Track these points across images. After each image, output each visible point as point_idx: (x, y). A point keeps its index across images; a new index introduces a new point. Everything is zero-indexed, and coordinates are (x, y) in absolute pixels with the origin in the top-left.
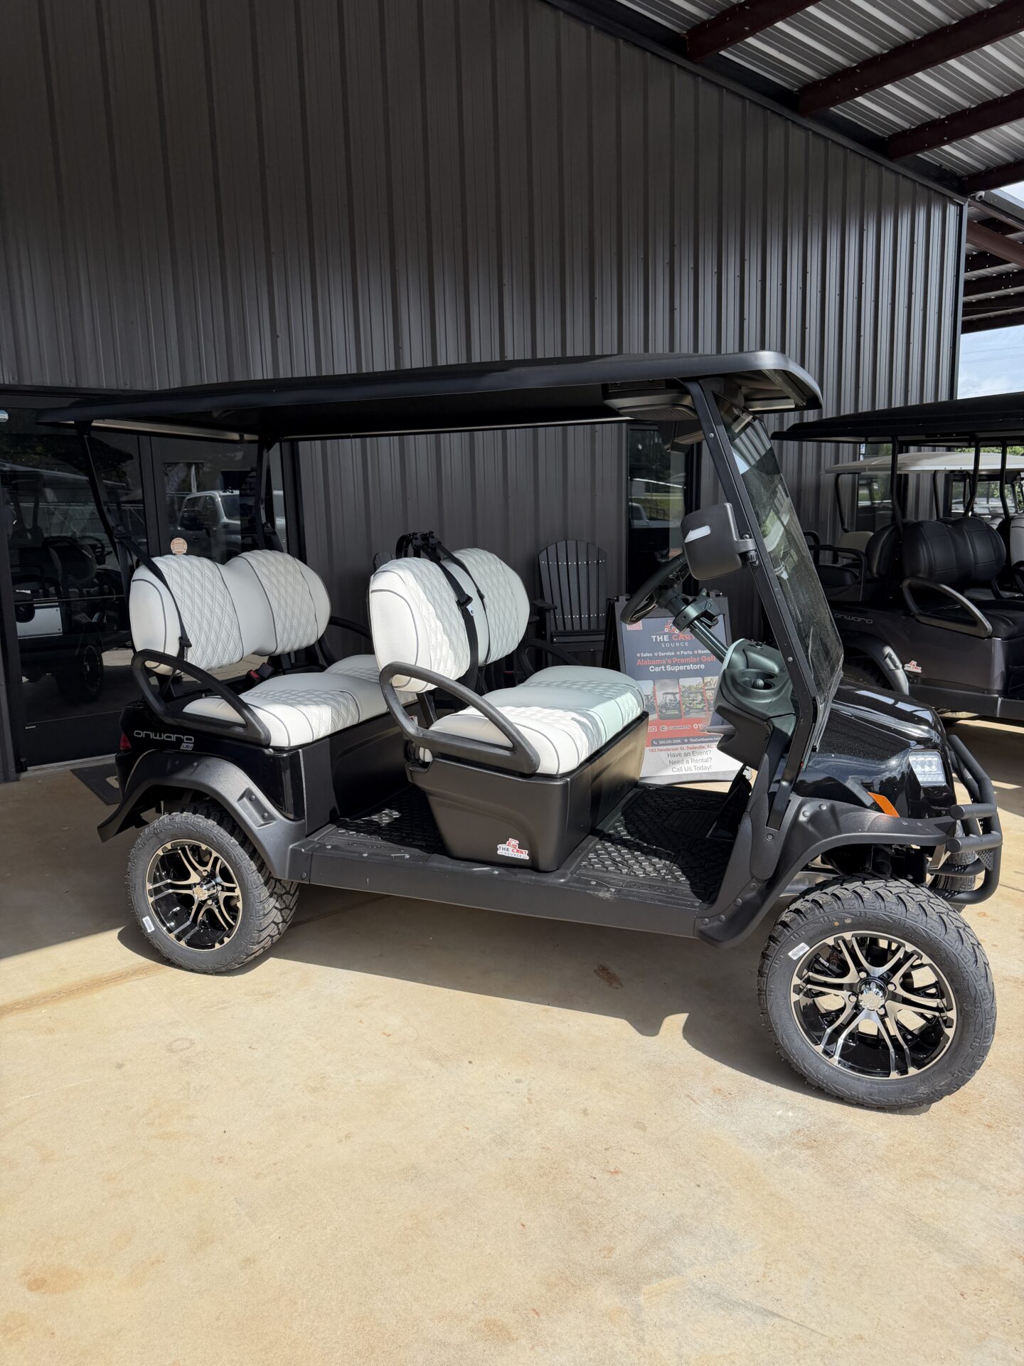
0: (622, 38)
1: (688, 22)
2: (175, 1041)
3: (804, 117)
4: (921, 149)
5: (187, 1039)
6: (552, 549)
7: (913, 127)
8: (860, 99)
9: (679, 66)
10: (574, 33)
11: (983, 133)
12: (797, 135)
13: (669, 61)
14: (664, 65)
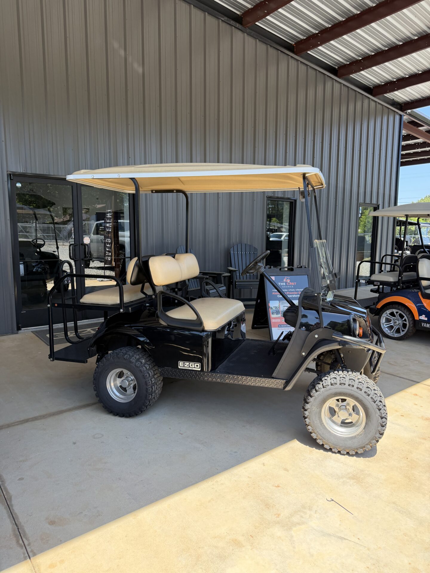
0: (269, 45)
1: (295, 40)
3: (340, 78)
4: (386, 93)
5: (100, 434)
6: (235, 247)
7: (383, 84)
8: (362, 72)
9: (292, 57)
11: (411, 87)
12: (337, 86)
13: (287, 54)
14: (285, 56)
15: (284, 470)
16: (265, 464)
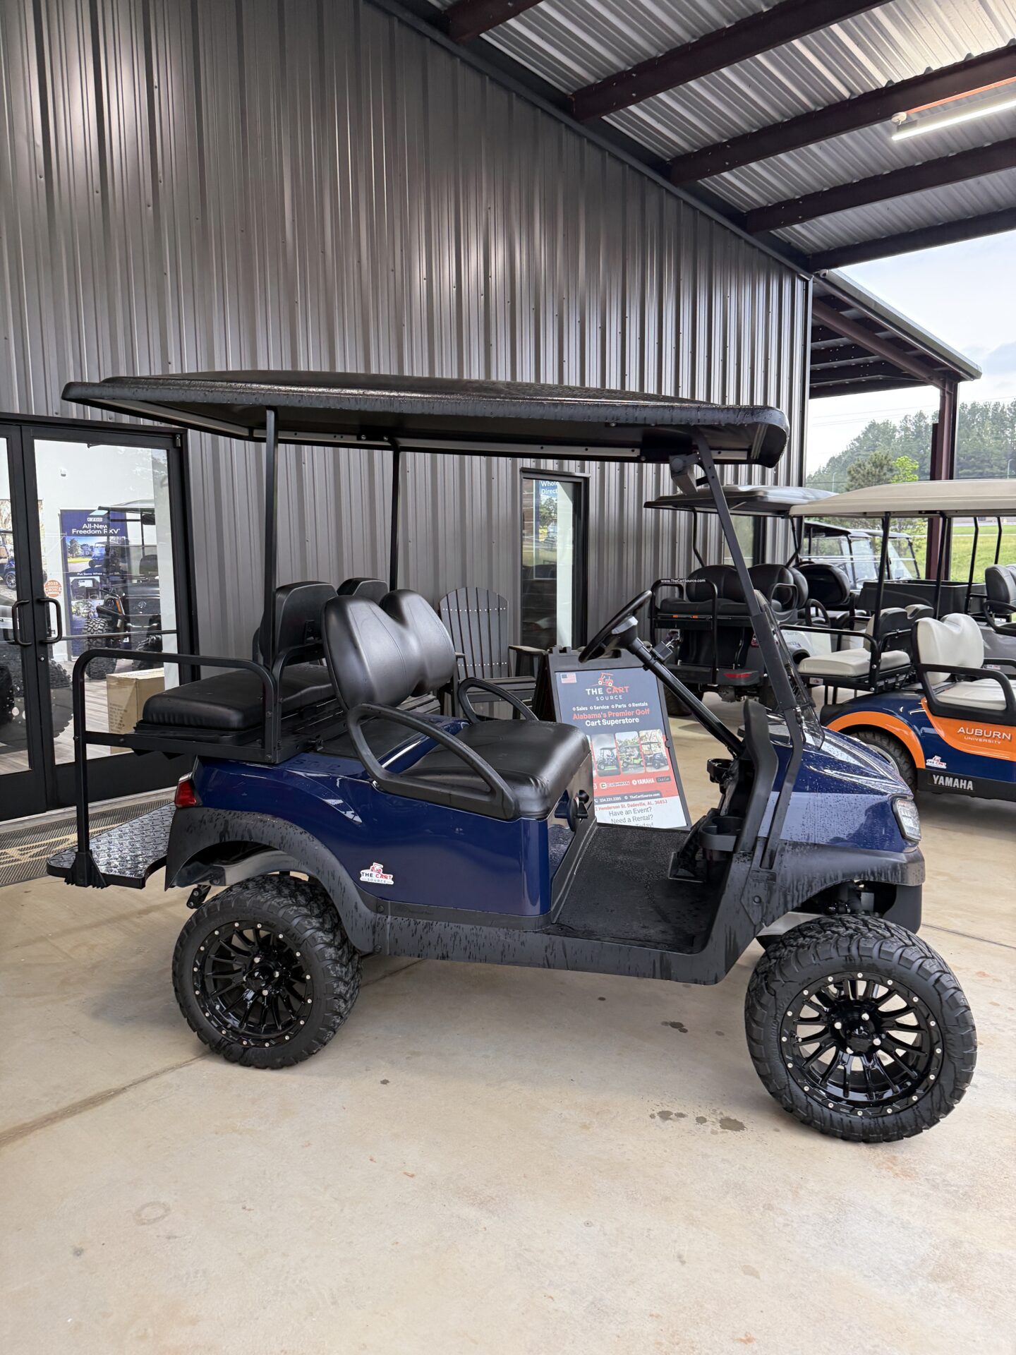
0: (514, 93)
1: (575, 83)
2: (143, 1207)
3: (676, 186)
4: (775, 226)
6: (452, 596)
7: (770, 205)
8: (725, 174)
9: (568, 127)
10: (469, 82)
12: (670, 204)
13: (556, 119)
14: (553, 124)
15: (745, 1273)
16: (685, 1258)
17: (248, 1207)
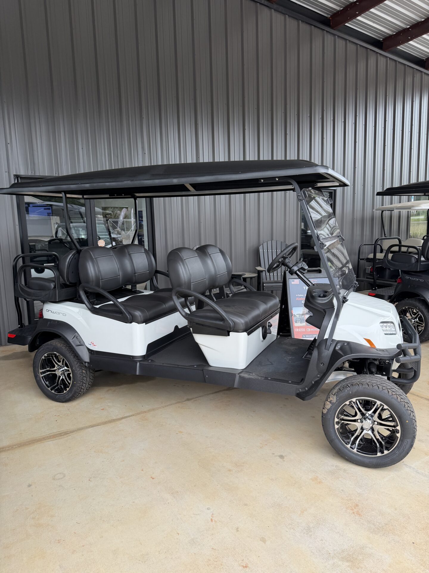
0: (301, 20)
1: (330, 11)
2: (57, 474)
3: (385, 52)
5: (63, 473)
6: (265, 245)
8: (411, 42)
9: (327, 31)
10: (278, 18)
12: (382, 60)
13: (322, 29)
14: (320, 31)
15: (260, 540)
16: (239, 529)
17: (91, 480)
